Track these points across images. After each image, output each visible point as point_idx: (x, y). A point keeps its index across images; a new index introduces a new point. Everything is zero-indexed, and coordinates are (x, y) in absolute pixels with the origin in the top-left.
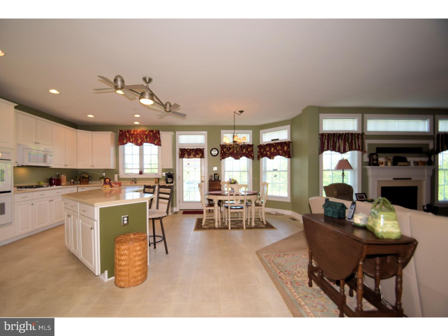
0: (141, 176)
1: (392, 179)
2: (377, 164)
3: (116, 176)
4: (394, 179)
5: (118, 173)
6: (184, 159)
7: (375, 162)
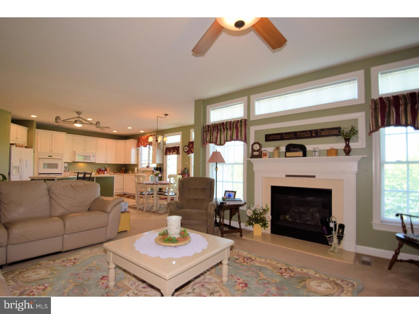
0: (148, 169)
1: (284, 176)
2: (260, 156)
3: (136, 168)
4: (287, 176)
5: (137, 167)
6: (168, 156)
7: (256, 153)
